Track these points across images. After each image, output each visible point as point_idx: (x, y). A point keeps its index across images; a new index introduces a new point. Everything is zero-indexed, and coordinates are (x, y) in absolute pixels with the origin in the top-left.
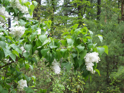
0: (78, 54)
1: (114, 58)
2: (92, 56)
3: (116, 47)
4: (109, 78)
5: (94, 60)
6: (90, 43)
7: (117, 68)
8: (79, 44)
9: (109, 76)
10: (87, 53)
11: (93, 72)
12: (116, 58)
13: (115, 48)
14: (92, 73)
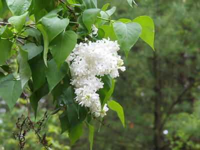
0: (46, 44)
1: (182, 63)
2: (97, 51)
3: (190, 23)
4: (163, 137)
5: (101, 69)
6: (88, 8)
7: (191, 100)
8: (49, 10)
9: (161, 129)
10: (79, 41)
11: (101, 110)
12: (188, 62)
13: (185, 28)
14: (98, 114)
